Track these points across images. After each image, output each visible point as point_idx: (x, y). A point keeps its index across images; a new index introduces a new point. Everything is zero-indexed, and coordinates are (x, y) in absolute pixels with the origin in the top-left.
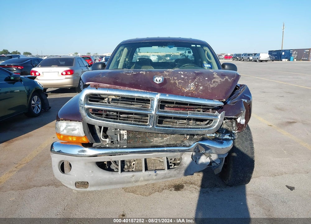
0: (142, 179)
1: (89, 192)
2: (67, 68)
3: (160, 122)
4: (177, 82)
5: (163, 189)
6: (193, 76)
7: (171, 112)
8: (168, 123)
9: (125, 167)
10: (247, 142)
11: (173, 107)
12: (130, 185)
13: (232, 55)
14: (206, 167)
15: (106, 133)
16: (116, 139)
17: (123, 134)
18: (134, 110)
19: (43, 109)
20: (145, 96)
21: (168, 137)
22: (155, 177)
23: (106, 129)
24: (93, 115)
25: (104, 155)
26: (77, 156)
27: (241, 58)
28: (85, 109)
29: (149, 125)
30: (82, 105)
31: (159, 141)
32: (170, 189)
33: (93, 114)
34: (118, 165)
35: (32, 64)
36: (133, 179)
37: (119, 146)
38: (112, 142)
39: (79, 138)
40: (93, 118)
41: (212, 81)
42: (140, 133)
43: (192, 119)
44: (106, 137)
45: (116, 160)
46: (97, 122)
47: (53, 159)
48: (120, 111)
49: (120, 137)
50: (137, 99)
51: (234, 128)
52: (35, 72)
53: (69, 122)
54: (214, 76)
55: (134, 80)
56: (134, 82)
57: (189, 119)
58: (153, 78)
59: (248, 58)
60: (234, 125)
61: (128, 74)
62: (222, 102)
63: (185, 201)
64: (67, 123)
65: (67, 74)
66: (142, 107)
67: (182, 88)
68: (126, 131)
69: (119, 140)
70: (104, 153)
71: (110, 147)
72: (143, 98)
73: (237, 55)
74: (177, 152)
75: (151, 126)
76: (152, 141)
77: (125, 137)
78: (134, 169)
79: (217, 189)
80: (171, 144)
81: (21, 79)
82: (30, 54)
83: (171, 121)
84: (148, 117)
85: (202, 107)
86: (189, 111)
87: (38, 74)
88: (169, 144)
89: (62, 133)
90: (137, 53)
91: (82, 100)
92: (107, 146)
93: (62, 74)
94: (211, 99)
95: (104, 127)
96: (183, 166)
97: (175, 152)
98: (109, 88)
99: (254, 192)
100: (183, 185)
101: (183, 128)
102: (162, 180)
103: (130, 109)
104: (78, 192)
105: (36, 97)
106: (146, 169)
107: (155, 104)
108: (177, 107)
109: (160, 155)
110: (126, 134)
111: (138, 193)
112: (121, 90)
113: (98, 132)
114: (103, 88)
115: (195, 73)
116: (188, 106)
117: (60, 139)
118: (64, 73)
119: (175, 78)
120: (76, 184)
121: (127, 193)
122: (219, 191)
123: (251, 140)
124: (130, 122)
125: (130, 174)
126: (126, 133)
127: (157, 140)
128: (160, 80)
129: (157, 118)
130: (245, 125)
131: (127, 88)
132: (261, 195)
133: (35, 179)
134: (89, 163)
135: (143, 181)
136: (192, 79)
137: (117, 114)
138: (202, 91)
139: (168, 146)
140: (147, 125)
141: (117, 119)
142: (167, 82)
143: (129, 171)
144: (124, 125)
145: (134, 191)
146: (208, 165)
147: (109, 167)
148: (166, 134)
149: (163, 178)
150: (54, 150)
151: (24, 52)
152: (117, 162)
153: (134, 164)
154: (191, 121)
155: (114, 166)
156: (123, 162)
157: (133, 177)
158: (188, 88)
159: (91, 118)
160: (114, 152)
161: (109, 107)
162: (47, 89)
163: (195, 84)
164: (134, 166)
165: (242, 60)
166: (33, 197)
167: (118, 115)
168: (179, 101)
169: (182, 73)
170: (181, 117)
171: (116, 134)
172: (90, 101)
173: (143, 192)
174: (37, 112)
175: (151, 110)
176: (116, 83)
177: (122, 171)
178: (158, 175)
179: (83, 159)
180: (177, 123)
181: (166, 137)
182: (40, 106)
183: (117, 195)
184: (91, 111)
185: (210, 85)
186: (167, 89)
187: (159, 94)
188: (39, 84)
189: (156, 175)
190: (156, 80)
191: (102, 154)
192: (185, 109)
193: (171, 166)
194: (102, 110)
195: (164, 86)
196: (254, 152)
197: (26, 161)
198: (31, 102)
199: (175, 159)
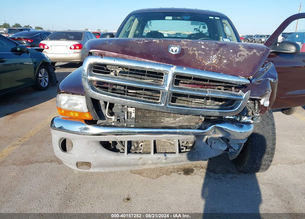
0: (150, 162)
1: (92, 173)
2: (76, 43)
3: (174, 100)
4: (196, 53)
5: (172, 172)
6: (215, 47)
7: (187, 89)
8: (182, 101)
9: (132, 148)
10: (268, 126)
11: (190, 83)
12: (137, 168)
13: (244, 36)
14: (223, 152)
15: (112, 110)
16: (123, 117)
17: (131, 112)
18: (144, 85)
19: (50, 83)
20: (158, 69)
21: (182, 118)
22: (164, 161)
23: (112, 106)
24: (97, 89)
25: (109, 135)
26: (79, 134)
27: (253, 39)
28: (89, 81)
29: (161, 103)
30: (85, 76)
31: (171, 122)
32: (179, 172)
33: (97, 87)
34: (124, 146)
35: (41, 38)
36: (141, 162)
37: (125, 125)
38: (118, 120)
39: (81, 113)
40: (98, 92)
41: (238, 54)
42: (149, 111)
43: (210, 99)
44: (112, 114)
45: (122, 140)
46: (102, 97)
47: (53, 135)
48: (128, 85)
49: (127, 115)
50: (149, 72)
51: (256, 111)
52: (44, 45)
53: (71, 95)
54: (240, 49)
55: (145, 49)
56: (146, 51)
57: (207, 98)
58: (167, 48)
59: (261, 40)
60: (256, 107)
61: (139, 42)
62: (249, 79)
63: (195, 187)
64: (69, 97)
65: (75, 48)
66: (153, 82)
67: (202, 61)
68: (134, 109)
69: (126, 118)
70: (109, 132)
71: (117, 125)
72: (155, 70)
73: (248, 36)
74: (191, 135)
75: (163, 105)
76: (163, 121)
77: (133, 115)
78: (141, 151)
79: (230, 175)
80: (184, 126)
81: (27, 50)
82: (42, 29)
83: (186, 100)
84: (160, 93)
85: (223, 84)
86: (208, 89)
87: (47, 48)
88: (181, 125)
89: (63, 107)
90: (147, 27)
91: (85, 71)
92: (113, 124)
93: (71, 48)
94: (235, 75)
95: (110, 104)
96: (196, 150)
97: (188, 135)
98: (116, 58)
99: (271, 181)
100: (193, 169)
101: (201, 108)
102: (171, 164)
103: (139, 83)
104: (80, 173)
105: (43, 70)
106: (155, 152)
107: (170, 78)
108: (194, 84)
109: (171, 137)
110: (134, 113)
111: (144, 174)
112: (130, 60)
113: (103, 108)
114: (109, 57)
115: (218, 44)
116: (208, 83)
117: (61, 114)
118: (73, 47)
119: (195, 49)
120: (77, 164)
121: (132, 175)
122: (232, 178)
123: (273, 125)
124: (139, 98)
125: (137, 156)
126: (134, 111)
127: (168, 121)
128: (176, 50)
129: (170, 95)
130: (269, 108)
131: (137, 58)
132: (279, 185)
133: (38, 154)
134: (92, 142)
135: (151, 164)
136: (214, 50)
137: (125, 88)
138: (226, 65)
139: (181, 127)
140: (158, 103)
141: (124, 94)
142: (184, 53)
143: (136, 153)
144: (133, 101)
145: (140, 173)
146: (225, 151)
147: (115, 147)
148: (179, 114)
149: (173, 162)
150: (54, 126)
151: (36, 27)
152: (123, 142)
153: (141, 146)
154: (208, 100)
155: (120, 147)
156: (130, 143)
157: (141, 160)
158: (210, 61)
159: (95, 91)
160: (120, 131)
161: (116, 79)
162: (56, 63)
163: (218, 57)
164: (142, 147)
165: (254, 42)
166: (35, 173)
167: (126, 90)
168: (198, 76)
169: (203, 43)
170: (199, 95)
171: (123, 112)
172: (94, 71)
173: (150, 174)
174: (44, 85)
175: (164, 85)
176: (124, 52)
177: (129, 152)
178: (168, 159)
179: (85, 137)
180: (192, 102)
181: (179, 117)
182: (47, 79)
183: (122, 176)
184: (95, 83)
185: (235, 58)
186: (185, 61)
187: (175, 67)
188: (46, 57)
189: (166, 159)
190: (172, 50)
191: (107, 132)
192: (203, 86)
193: (183, 149)
194: (108, 83)
195: (181, 58)
196: (275, 138)
197: (30, 135)
198: (38, 74)
199: (187, 142)
